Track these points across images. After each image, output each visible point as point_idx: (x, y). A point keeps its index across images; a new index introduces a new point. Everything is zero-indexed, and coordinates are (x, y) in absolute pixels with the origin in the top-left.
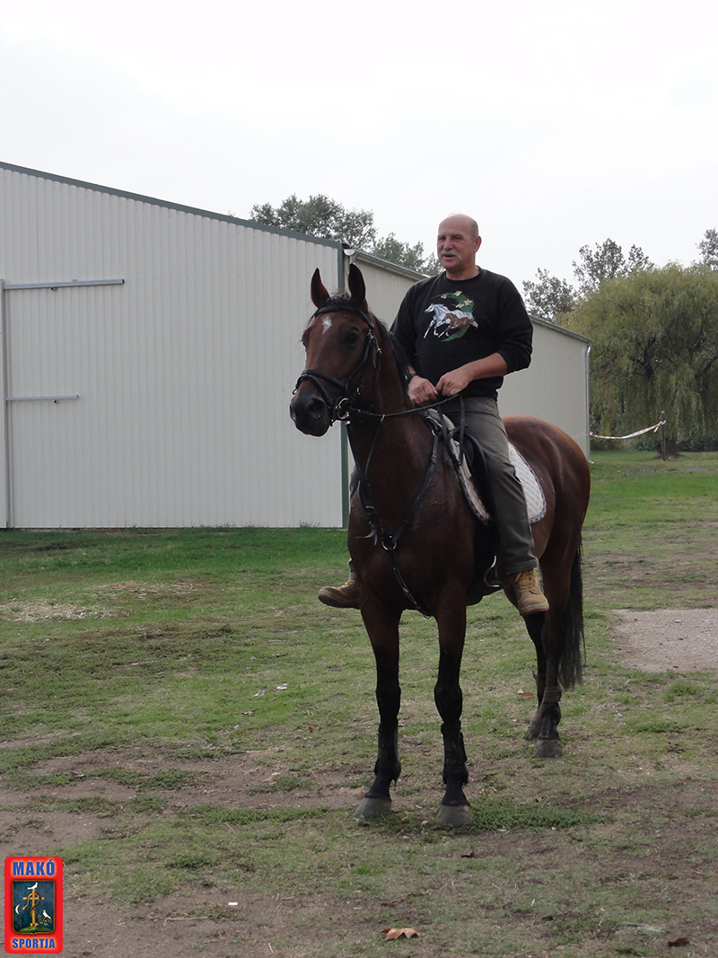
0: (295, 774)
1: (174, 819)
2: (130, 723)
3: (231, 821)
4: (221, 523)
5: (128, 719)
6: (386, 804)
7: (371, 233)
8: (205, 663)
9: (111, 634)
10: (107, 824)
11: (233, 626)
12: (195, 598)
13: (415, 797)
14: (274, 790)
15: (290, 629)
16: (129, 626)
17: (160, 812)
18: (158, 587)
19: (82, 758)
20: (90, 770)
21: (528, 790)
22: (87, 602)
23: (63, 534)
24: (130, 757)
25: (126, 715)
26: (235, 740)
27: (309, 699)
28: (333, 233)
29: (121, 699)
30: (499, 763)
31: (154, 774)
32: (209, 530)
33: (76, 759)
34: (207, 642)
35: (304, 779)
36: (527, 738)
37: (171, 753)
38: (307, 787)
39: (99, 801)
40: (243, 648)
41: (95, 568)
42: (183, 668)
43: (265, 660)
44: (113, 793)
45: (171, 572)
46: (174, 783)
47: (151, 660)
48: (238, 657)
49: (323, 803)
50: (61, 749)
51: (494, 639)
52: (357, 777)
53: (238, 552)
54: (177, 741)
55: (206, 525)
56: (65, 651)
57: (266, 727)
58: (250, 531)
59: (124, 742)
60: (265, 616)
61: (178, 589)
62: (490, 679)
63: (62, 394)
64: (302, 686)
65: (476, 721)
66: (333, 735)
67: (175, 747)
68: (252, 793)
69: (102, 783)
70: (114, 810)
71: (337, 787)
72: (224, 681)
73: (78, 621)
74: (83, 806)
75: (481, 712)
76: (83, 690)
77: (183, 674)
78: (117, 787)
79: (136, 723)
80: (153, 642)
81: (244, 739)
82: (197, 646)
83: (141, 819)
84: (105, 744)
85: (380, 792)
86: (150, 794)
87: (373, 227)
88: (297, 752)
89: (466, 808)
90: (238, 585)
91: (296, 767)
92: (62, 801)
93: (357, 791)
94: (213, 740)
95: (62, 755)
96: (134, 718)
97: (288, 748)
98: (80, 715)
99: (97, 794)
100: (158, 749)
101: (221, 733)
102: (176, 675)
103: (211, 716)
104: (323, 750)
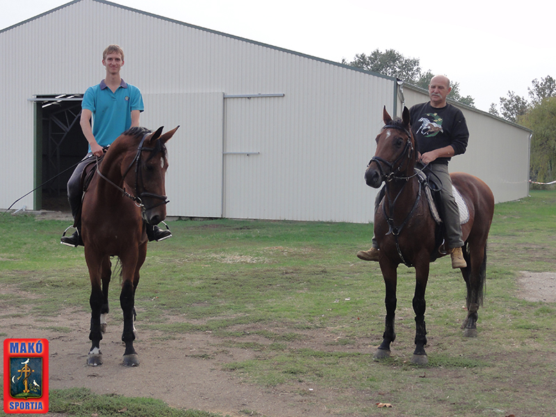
0: (348, 338)
1: (288, 353)
2: (274, 311)
3: (315, 356)
4: (328, 220)
5: (272, 310)
6: (388, 353)
8: (312, 286)
9: (268, 271)
10: (258, 354)
11: (328, 270)
12: (311, 255)
13: (403, 351)
14: (337, 344)
15: (356, 273)
16: (277, 268)
17: (283, 350)
18: (295, 249)
19: (249, 326)
20: (253, 331)
21: (457, 351)
22: (258, 255)
23: (249, 222)
24: (271, 327)
25: (272, 308)
26: (322, 321)
27: (359, 305)
29: (270, 300)
30: (446, 338)
31: (282, 334)
32: (322, 222)
33: (247, 326)
34: (314, 277)
35: (352, 340)
37: (291, 325)
38: (353, 344)
39: (255, 344)
40: (331, 281)
41: (263, 239)
42: (301, 288)
43: (341, 286)
44: (262, 341)
45: (300, 242)
46: (291, 339)
47: (286, 284)
48: (328, 284)
49: (359, 351)
50: (240, 321)
52: (378, 341)
53: (336, 234)
54: (294, 320)
55: (321, 220)
56: (245, 278)
57: (337, 317)
58: (343, 224)
59: (269, 319)
60: (345, 266)
61: (303, 250)
62: (449, 300)
63: (251, 151)
64: (358, 299)
65: (439, 319)
66: (369, 322)
67: (293, 323)
68: (327, 345)
69: (258, 337)
70: (262, 348)
71: (367, 345)
72: (320, 295)
73: (253, 264)
74: (248, 346)
75: (442, 315)
76: (252, 296)
77: (301, 291)
78: (264, 339)
79: (277, 311)
80: (287, 275)
81: (326, 321)
82: (309, 278)
83: (272, 353)
84: (260, 320)
85: (385, 346)
86: (279, 343)
88: (350, 328)
89: (425, 356)
90: (333, 251)
91: (349, 335)
92: (238, 343)
94: (311, 321)
95: (240, 324)
96: (275, 309)
97: (346, 326)
98: (250, 307)
99: (255, 341)
100: (285, 324)
101: (315, 318)
102: (297, 291)
103: (312, 310)
104: (363, 328)
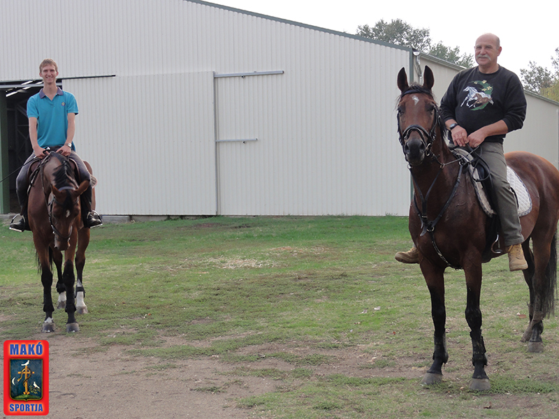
0: (386, 358)
1: (316, 382)
2: (290, 327)
3: (350, 384)
4: (339, 213)
5: (289, 325)
6: (439, 377)
7: (428, 41)
8: (332, 294)
9: (278, 276)
10: (279, 384)
11: (348, 273)
12: (325, 256)
13: (456, 374)
14: (374, 367)
15: (381, 275)
16: (288, 273)
17: (309, 378)
18: (304, 250)
19: (263, 346)
20: (269, 353)
21: (523, 371)
22: (263, 258)
23: (248, 219)
24: (291, 346)
25: (288, 323)
26: (351, 338)
27: (393, 316)
28: (405, 41)
29: (284, 313)
30: (506, 355)
31: (305, 356)
32: (332, 217)
33: (260, 347)
34: (333, 282)
35: (391, 361)
36: (522, 341)
37: (314, 344)
38: (393, 366)
39: (274, 371)
40: (354, 286)
41: (267, 239)
42: (320, 297)
43: (366, 293)
44: (282, 366)
45: (311, 241)
46: (317, 361)
47: (301, 292)
48: (351, 291)
49: (402, 375)
50: (252, 341)
51: (502, 283)
52: (422, 361)
53: (349, 230)
54: (317, 338)
55: (330, 214)
56: (251, 286)
57: (368, 331)
58: (356, 218)
59: (287, 338)
60: (366, 267)
61: (315, 251)
62: (500, 306)
63: (248, 138)
64: (389, 308)
65: (492, 331)
66: (407, 336)
67: (316, 341)
68: (361, 368)
69: (275, 361)
70: (283, 376)
71: (410, 366)
72: (343, 304)
73: (258, 268)
74: (265, 373)
75: (495, 325)
76: (263, 308)
77: (319, 300)
78: (283, 363)
79: (294, 327)
80: (302, 282)
81: (355, 338)
82: (327, 284)
83: (297, 382)
84: (276, 339)
85: (436, 369)
86: (303, 367)
87: (429, 37)
88: (387, 346)
89: (487, 380)
90: (350, 249)
91: (386, 355)
92: (253, 370)
93: (422, 369)
94: (338, 338)
95: (252, 344)
96: (292, 325)
97: (382, 344)
98: (261, 323)
99: (273, 367)
100: (306, 342)
101: (342, 334)
102: (315, 300)
103: (337, 324)
104: (402, 345)
